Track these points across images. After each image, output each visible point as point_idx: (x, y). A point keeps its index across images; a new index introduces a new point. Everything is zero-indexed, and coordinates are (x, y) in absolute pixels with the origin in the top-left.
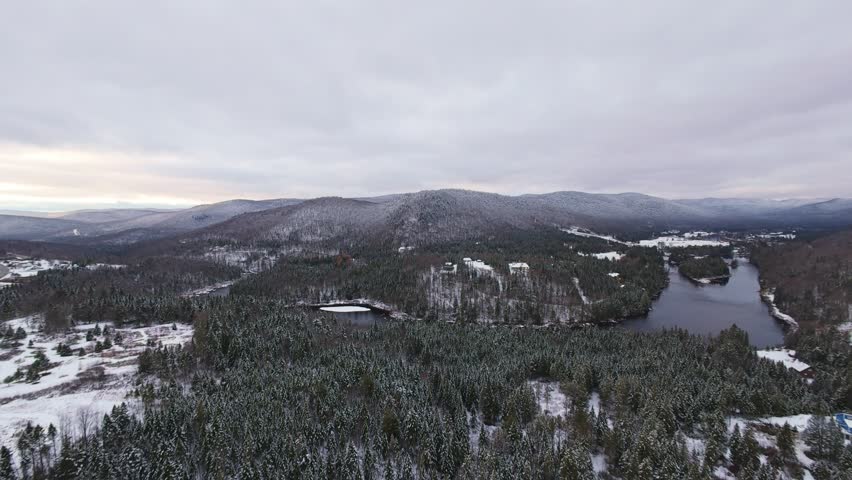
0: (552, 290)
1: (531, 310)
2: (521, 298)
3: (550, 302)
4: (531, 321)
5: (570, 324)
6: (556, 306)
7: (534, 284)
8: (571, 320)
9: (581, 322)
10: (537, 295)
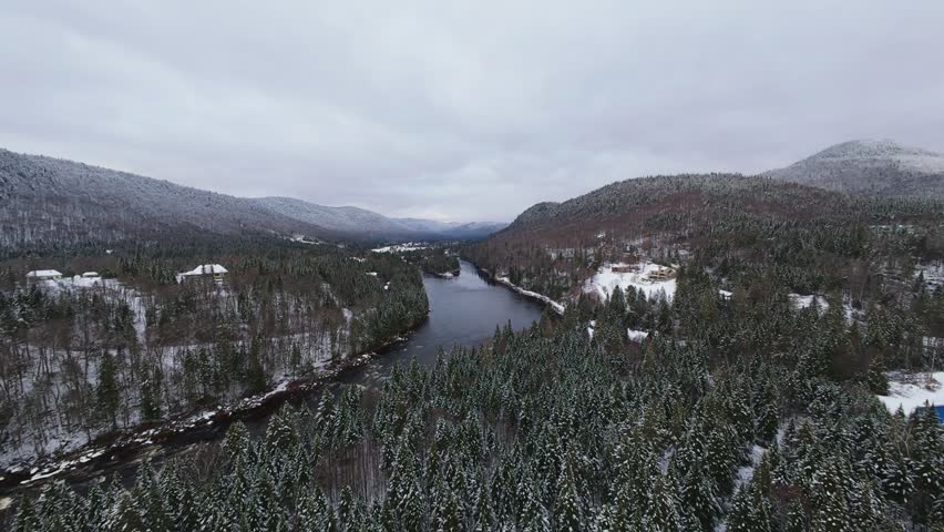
0: (284, 305)
1: (238, 359)
2: (202, 338)
3: (284, 331)
4: (239, 391)
5: (333, 367)
6: (297, 337)
7: (242, 298)
8: (335, 357)
9: (353, 355)
10: (251, 320)
